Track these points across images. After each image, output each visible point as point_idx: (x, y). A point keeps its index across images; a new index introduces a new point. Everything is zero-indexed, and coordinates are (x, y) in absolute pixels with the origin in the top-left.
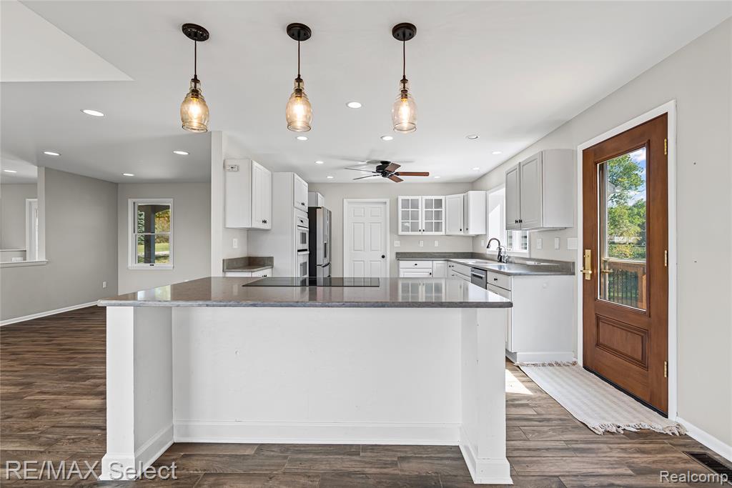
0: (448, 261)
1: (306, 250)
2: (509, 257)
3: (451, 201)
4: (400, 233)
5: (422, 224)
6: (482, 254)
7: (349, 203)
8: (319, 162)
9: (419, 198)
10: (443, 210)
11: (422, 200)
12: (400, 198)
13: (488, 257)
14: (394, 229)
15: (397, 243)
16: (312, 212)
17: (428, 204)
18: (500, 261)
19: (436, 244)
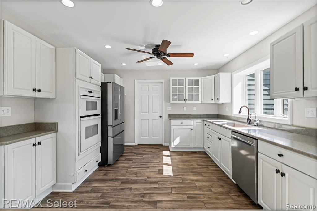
0: (204, 120)
1: (99, 115)
2: (260, 121)
3: (206, 81)
4: (172, 101)
5: (186, 96)
6: (228, 116)
7: (139, 82)
8: (108, 47)
9: (184, 78)
10: (200, 86)
11: (186, 80)
12: (171, 79)
13: (233, 118)
14: (167, 99)
15: (169, 108)
16: (104, 86)
17: (190, 83)
18: (249, 123)
19: (195, 109)
